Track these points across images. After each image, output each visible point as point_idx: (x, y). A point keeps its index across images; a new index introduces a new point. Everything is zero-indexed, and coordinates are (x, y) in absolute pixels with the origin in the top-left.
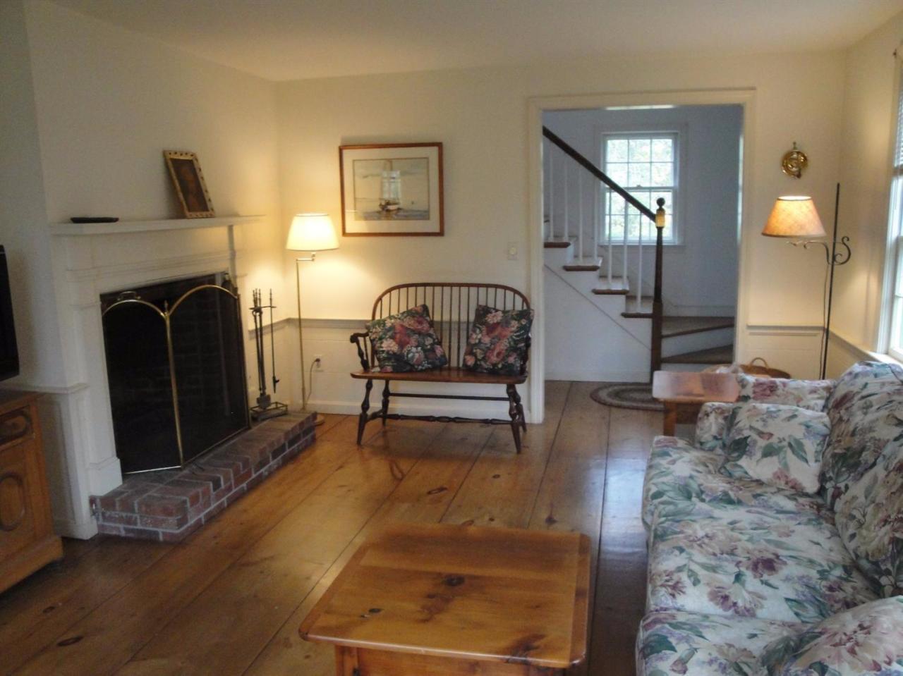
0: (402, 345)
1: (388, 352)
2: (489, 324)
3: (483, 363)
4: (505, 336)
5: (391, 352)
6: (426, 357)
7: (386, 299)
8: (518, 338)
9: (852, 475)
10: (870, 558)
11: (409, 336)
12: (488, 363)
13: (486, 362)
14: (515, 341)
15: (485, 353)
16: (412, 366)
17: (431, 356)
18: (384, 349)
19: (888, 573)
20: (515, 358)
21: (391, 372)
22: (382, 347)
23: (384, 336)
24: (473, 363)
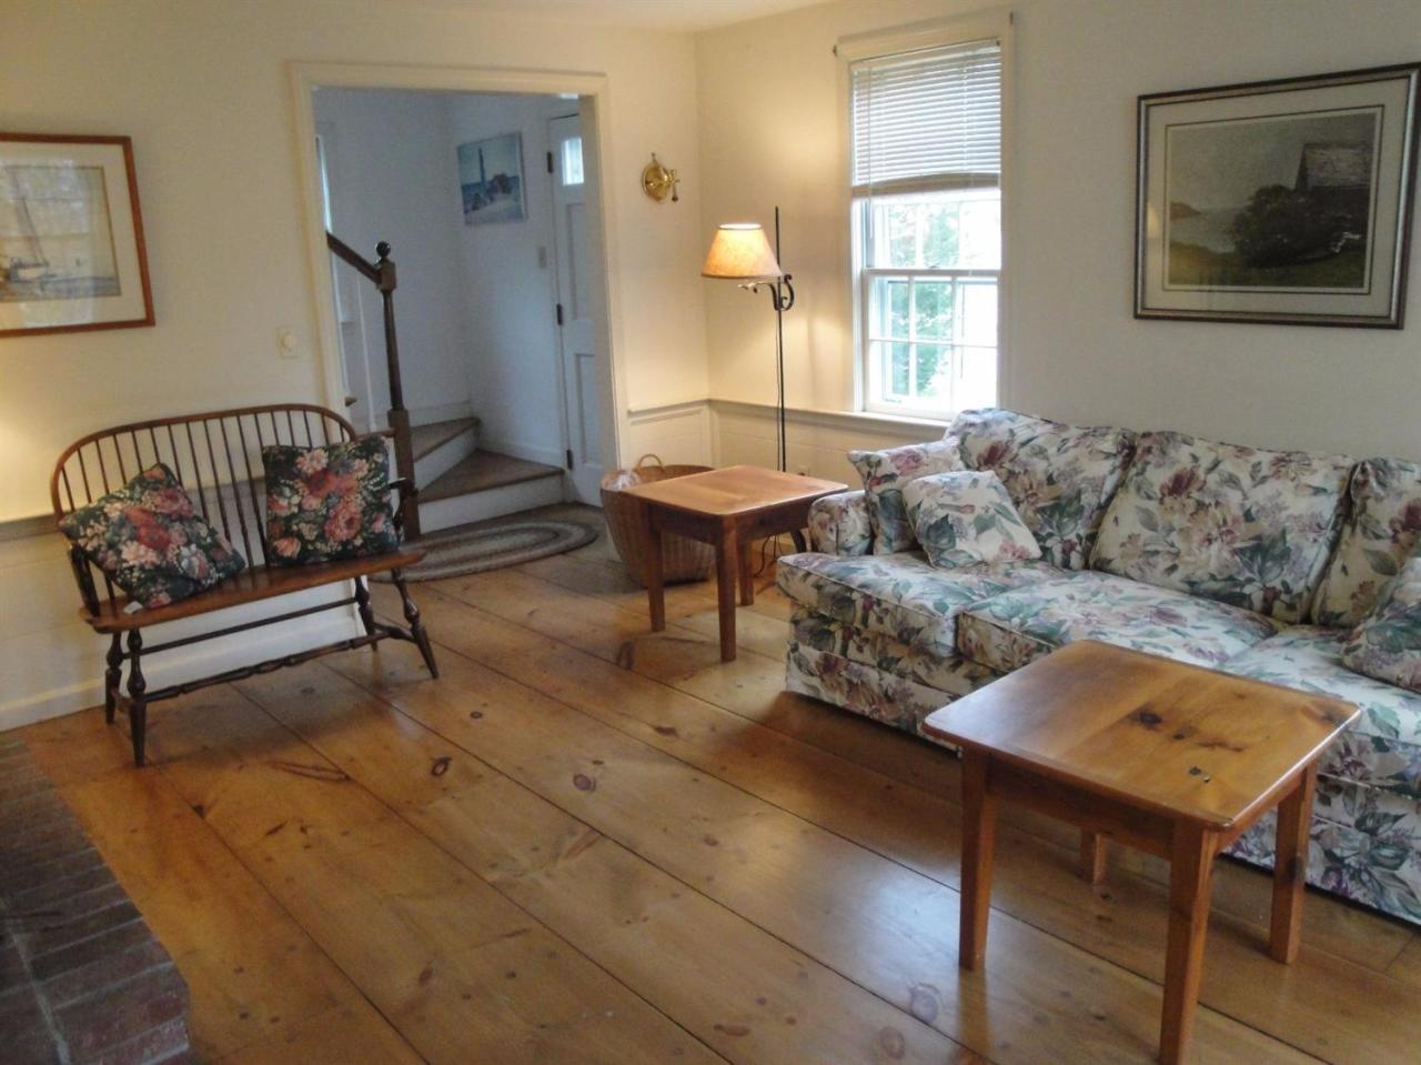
0: (160, 546)
1: (142, 568)
2: (306, 474)
3: (319, 545)
4: (349, 490)
5: (147, 567)
6: (212, 560)
7: (72, 465)
8: (379, 488)
9: (1079, 522)
10: (1219, 577)
11: (166, 529)
12: (331, 542)
13: (326, 541)
14: (373, 494)
15: (322, 526)
16: (198, 582)
17: (219, 556)
18: (131, 563)
19: (1250, 581)
20: (385, 522)
21: (171, 604)
22: (125, 561)
23: (116, 539)
24: (298, 549)
